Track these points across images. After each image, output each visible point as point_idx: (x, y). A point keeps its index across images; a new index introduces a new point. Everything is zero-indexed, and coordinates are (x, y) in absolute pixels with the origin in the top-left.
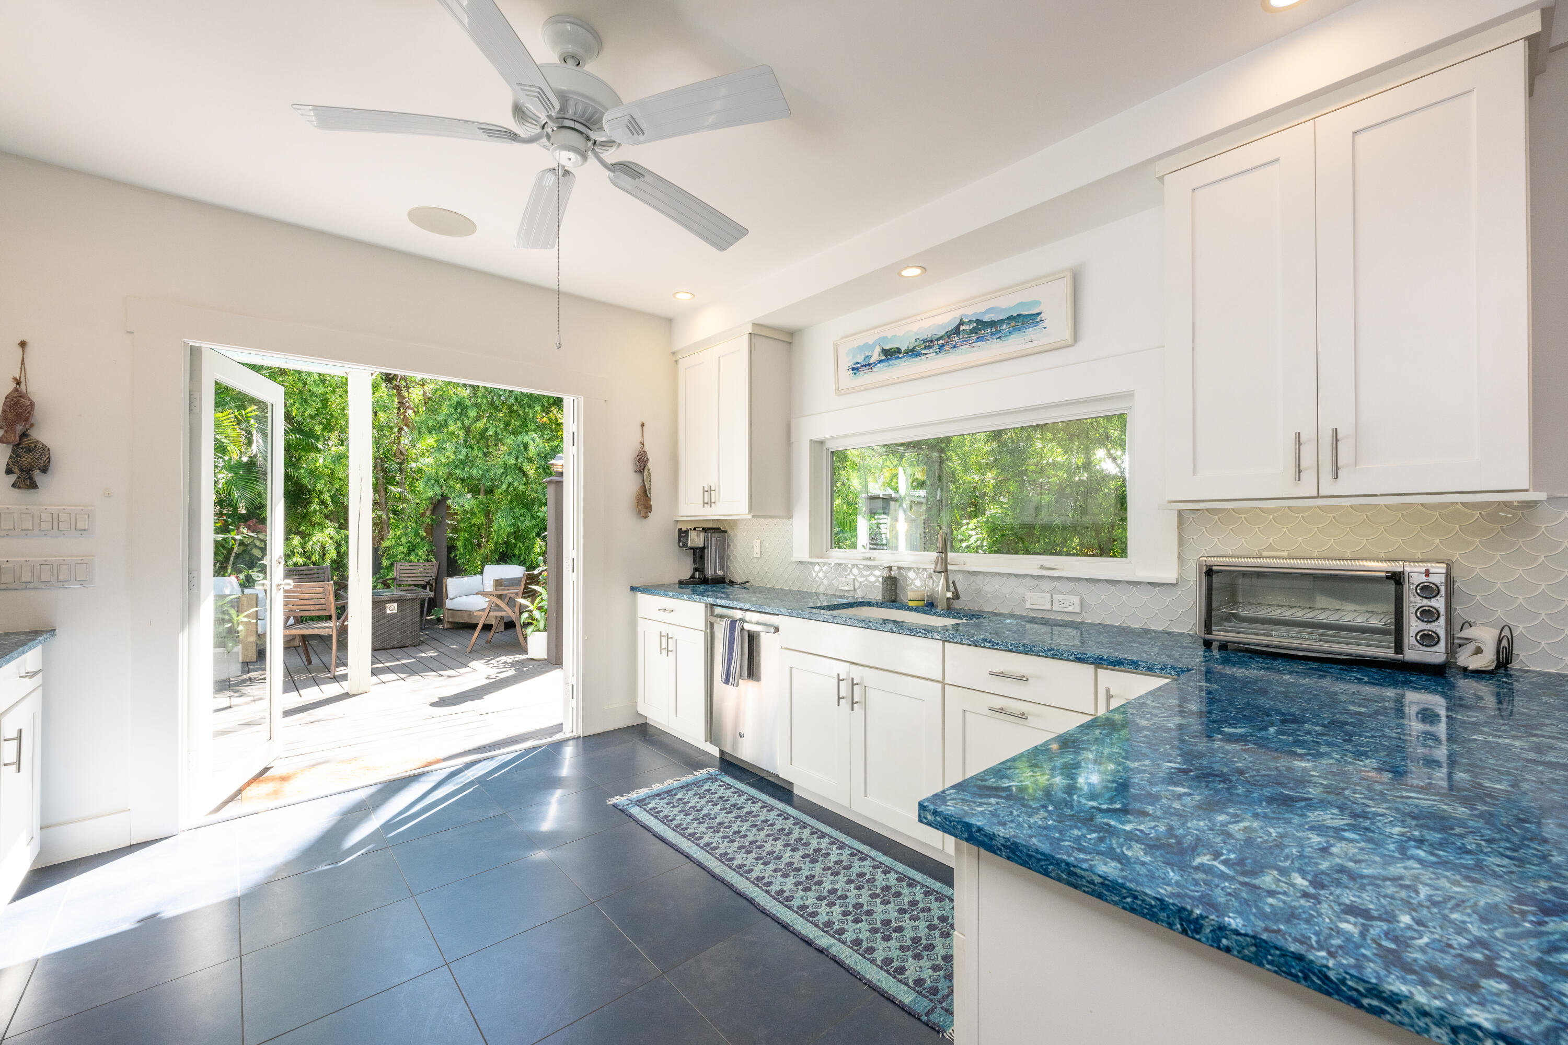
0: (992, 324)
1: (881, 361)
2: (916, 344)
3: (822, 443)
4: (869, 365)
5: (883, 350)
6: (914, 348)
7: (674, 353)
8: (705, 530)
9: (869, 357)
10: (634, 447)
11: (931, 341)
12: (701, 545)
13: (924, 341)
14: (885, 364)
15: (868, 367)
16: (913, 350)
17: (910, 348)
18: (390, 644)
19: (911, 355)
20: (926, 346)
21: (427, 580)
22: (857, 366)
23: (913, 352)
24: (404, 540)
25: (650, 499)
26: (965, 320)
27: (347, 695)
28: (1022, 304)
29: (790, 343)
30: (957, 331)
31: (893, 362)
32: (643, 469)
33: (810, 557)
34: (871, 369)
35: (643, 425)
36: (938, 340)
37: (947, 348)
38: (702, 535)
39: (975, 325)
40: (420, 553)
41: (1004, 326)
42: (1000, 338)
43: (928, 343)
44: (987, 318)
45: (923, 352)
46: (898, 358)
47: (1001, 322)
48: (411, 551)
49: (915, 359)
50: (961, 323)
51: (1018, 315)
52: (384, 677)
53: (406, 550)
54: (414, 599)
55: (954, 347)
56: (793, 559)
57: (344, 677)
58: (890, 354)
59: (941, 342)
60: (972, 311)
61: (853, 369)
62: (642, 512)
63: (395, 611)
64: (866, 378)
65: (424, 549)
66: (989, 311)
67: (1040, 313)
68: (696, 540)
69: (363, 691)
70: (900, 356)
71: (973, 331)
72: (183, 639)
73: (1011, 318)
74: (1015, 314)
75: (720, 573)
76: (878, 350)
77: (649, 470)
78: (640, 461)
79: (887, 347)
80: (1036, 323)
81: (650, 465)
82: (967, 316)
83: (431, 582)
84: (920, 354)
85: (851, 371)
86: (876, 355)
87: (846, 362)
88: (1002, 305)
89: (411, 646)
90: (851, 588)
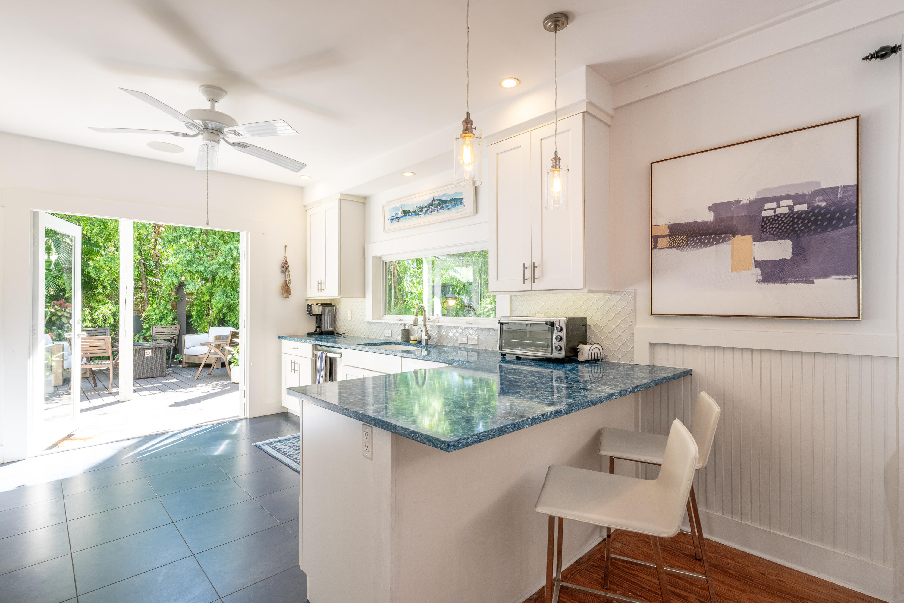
0: (445, 202)
1: (402, 216)
2: (416, 209)
3: (380, 258)
4: (397, 218)
5: (403, 211)
6: (416, 211)
7: (305, 206)
8: (322, 305)
9: (397, 214)
10: (281, 259)
11: (422, 208)
12: (320, 313)
13: (420, 208)
14: (404, 218)
15: (397, 219)
16: (415, 212)
17: (414, 211)
18: (147, 376)
19: (414, 215)
20: (420, 210)
21: (172, 336)
22: (392, 218)
23: (415, 213)
24: (157, 312)
25: (290, 288)
26: (435, 199)
27: (119, 402)
28: (456, 193)
29: (365, 203)
30: (432, 204)
31: (407, 217)
32: (286, 271)
33: (373, 319)
34: (398, 220)
35: (286, 246)
36: (425, 207)
37: (428, 212)
38: (321, 307)
39: (439, 201)
40: (168, 320)
41: (450, 204)
42: (448, 209)
43: (421, 209)
44: (444, 199)
45: (419, 213)
46: (409, 215)
47: (449, 201)
48: (162, 318)
49: (416, 217)
50: (434, 200)
51: (455, 198)
52: (141, 393)
53: (158, 318)
54: (162, 348)
55: (431, 212)
56: (365, 320)
57: (117, 393)
58: (406, 213)
59: (426, 209)
60: (438, 194)
61: (391, 220)
62: (285, 295)
63: (151, 355)
64: (397, 225)
65: (170, 317)
66: (444, 195)
67: (462, 199)
68: (317, 310)
69: (127, 400)
70: (410, 214)
71: (438, 205)
72: (30, 362)
73: (452, 200)
74: (454, 198)
75: (331, 329)
76: (401, 211)
77: (289, 272)
78: (283, 267)
79: (405, 210)
80: (461, 203)
81: (289, 268)
82: (436, 197)
83: (175, 338)
84: (418, 214)
86: (400, 214)
87: (388, 217)
88: (449, 193)
89: (160, 377)
90: (390, 336)
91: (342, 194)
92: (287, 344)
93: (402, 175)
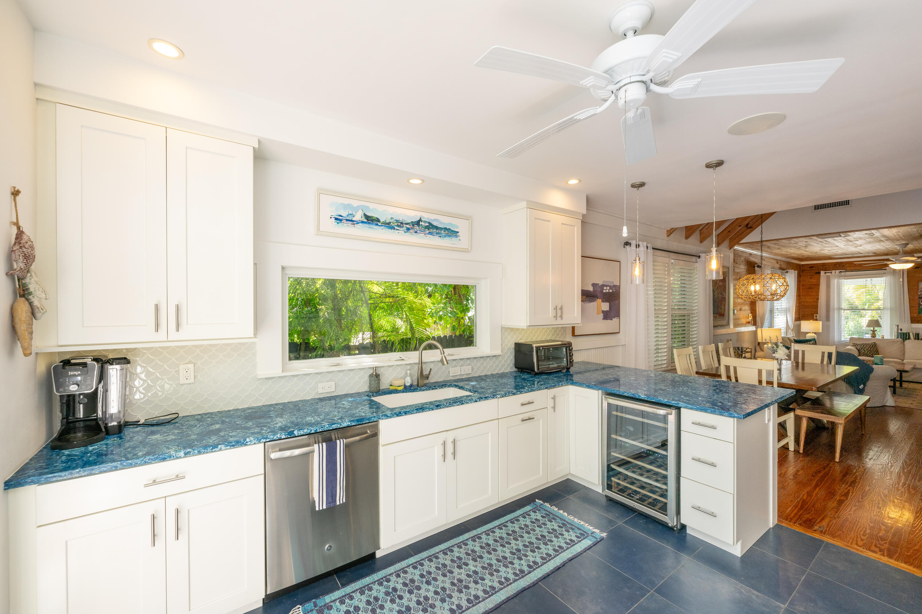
0: (437, 228)
1: (363, 222)
2: (391, 221)
4: (351, 221)
5: (365, 215)
6: (390, 223)
9: (353, 215)
11: (402, 223)
13: (397, 221)
14: (366, 225)
15: (351, 223)
17: (387, 222)
19: (387, 227)
20: (398, 225)
22: (340, 218)
23: (388, 225)
26: (423, 220)
28: (449, 224)
30: (418, 223)
31: (373, 226)
34: (354, 224)
36: (406, 224)
37: (411, 231)
39: (428, 225)
41: (443, 232)
42: (440, 236)
43: (401, 224)
44: (435, 224)
45: (396, 228)
46: (377, 225)
47: (441, 229)
49: (390, 230)
50: (420, 220)
55: (416, 232)
56: (254, 376)
58: (370, 220)
59: (408, 226)
60: (427, 217)
61: (336, 219)
64: (345, 229)
66: (435, 220)
67: (458, 232)
70: (379, 224)
71: (426, 227)
73: (446, 229)
74: (448, 228)
76: (360, 213)
79: (368, 214)
80: (457, 236)
82: (424, 218)
84: (393, 228)
85: (333, 219)
86: (358, 216)
87: (328, 212)
88: (443, 221)
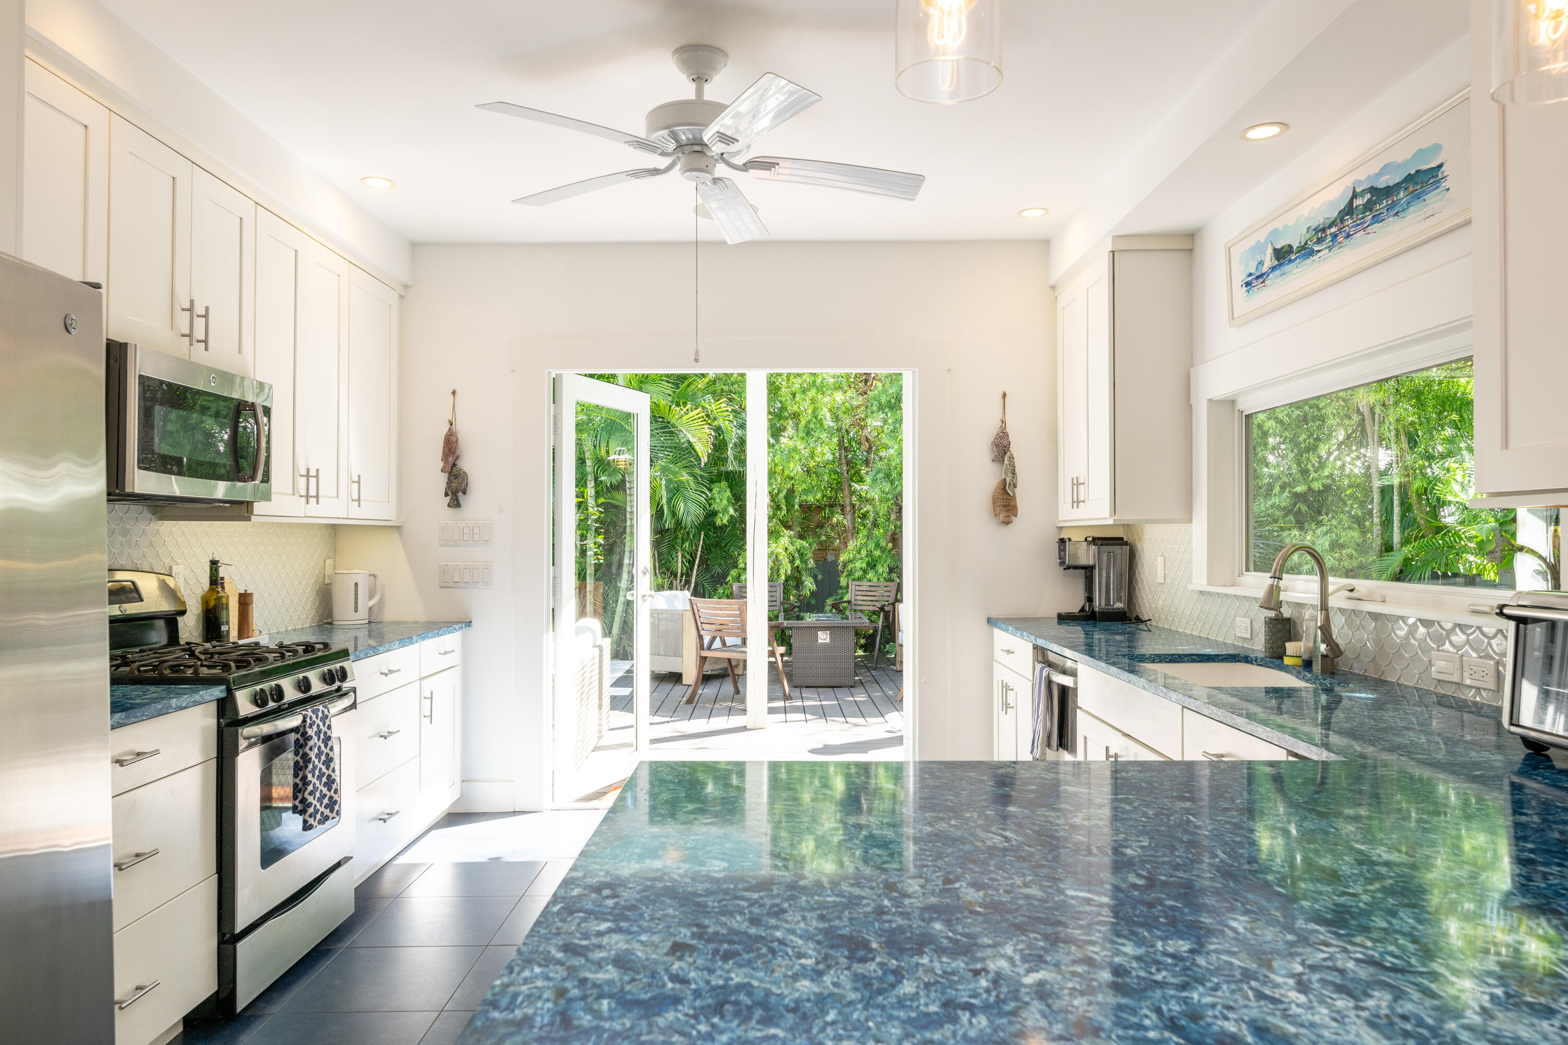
0: (1388, 191)
1: (1273, 269)
2: (1308, 236)
3: (1233, 402)
4: (1262, 275)
5: (1275, 251)
6: (1306, 243)
7: (1053, 288)
8: (1096, 541)
9: (1261, 263)
10: (992, 428)
11: (1323, 230)
12: (1091, 563)
13: (1317, 230)
14: (1278, 272)
15: (1261, 280)
16: (1303, 248)
17: (1302, 244)
18: (822, 682)
19: (1304, 255)
20: (1318, 239)
21: (879, 605)
22: (1250, 278)
23: (1306, 251)
24: (864, 553)
25: (1014, 497)
26: (1358, 190)
27: (744, 729)
28: (1421, 153)
29: (1191, 250)
30: (1349, 210)
31: (1286, 268)
32: (1003, 457)
33: (1210, 583)
34: (1265, 281)
35: (1004, 395)
36: (1330, 227)
37: (1340, 239)
38: (1093, 548)
39: (1368, 196)
40: (880, 571)
41: (1402, 194)
42: (1397, 214)
43: (1320, 234)
44: (1381, 183)
45: (1316, 248)
46: (1290, 261)
47: (1398, 186)
48: (872, 565)
49: (1308, 261)
50: (1355, 196)
51: (1417, 172)
52: (790, 716)
53: (864, 565)
54: (848, 627)
55: (1348, 236)
56: (1190, 587)
58: (1283, 255)
59: (1333, 230)
60: (1363, 176)
61: (1247, 284)
62: (1001, 516)
63: (828, 641)
64: (1265, 295)
65: (886, 566)
66: (1385, 169)
67: (1440, 166)
68: (1086, 555)
69: (757, 726)
70: (1293, 257)
71: (1368, 207)
73: (1409, 178)
74: (1413, 172)
75: (1119, 605)
76: (1270, 251)
77: (1012, 458)
78: (997, 446)
79: (1278, 246)
80: (1437, 183)
81: (1013, 449)
82: (1359, 182)
83: (886, 609)
84: (1312, 253)
85: (1245, 289)
86: (1269, 261)
87: (1240, 277)
88: (1399, 158)
89: (845, 687)
90: (1248, 636)
91: (1116, 238)
92: (1003, 638)
93: (1243, 137)
